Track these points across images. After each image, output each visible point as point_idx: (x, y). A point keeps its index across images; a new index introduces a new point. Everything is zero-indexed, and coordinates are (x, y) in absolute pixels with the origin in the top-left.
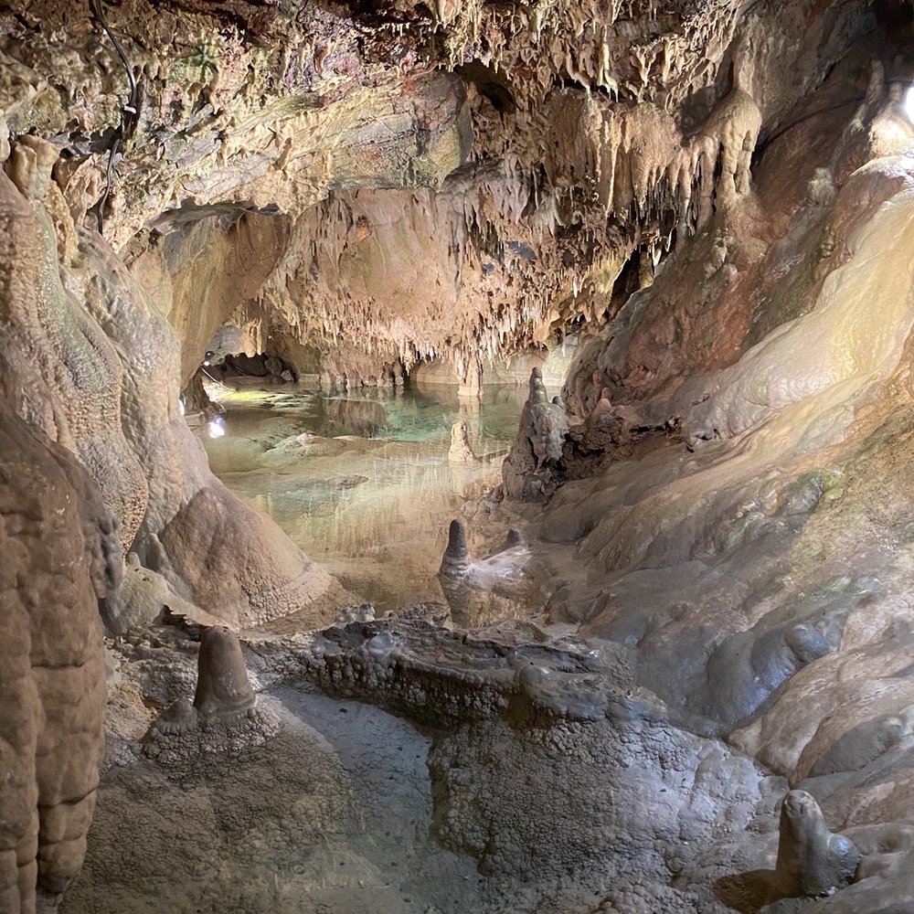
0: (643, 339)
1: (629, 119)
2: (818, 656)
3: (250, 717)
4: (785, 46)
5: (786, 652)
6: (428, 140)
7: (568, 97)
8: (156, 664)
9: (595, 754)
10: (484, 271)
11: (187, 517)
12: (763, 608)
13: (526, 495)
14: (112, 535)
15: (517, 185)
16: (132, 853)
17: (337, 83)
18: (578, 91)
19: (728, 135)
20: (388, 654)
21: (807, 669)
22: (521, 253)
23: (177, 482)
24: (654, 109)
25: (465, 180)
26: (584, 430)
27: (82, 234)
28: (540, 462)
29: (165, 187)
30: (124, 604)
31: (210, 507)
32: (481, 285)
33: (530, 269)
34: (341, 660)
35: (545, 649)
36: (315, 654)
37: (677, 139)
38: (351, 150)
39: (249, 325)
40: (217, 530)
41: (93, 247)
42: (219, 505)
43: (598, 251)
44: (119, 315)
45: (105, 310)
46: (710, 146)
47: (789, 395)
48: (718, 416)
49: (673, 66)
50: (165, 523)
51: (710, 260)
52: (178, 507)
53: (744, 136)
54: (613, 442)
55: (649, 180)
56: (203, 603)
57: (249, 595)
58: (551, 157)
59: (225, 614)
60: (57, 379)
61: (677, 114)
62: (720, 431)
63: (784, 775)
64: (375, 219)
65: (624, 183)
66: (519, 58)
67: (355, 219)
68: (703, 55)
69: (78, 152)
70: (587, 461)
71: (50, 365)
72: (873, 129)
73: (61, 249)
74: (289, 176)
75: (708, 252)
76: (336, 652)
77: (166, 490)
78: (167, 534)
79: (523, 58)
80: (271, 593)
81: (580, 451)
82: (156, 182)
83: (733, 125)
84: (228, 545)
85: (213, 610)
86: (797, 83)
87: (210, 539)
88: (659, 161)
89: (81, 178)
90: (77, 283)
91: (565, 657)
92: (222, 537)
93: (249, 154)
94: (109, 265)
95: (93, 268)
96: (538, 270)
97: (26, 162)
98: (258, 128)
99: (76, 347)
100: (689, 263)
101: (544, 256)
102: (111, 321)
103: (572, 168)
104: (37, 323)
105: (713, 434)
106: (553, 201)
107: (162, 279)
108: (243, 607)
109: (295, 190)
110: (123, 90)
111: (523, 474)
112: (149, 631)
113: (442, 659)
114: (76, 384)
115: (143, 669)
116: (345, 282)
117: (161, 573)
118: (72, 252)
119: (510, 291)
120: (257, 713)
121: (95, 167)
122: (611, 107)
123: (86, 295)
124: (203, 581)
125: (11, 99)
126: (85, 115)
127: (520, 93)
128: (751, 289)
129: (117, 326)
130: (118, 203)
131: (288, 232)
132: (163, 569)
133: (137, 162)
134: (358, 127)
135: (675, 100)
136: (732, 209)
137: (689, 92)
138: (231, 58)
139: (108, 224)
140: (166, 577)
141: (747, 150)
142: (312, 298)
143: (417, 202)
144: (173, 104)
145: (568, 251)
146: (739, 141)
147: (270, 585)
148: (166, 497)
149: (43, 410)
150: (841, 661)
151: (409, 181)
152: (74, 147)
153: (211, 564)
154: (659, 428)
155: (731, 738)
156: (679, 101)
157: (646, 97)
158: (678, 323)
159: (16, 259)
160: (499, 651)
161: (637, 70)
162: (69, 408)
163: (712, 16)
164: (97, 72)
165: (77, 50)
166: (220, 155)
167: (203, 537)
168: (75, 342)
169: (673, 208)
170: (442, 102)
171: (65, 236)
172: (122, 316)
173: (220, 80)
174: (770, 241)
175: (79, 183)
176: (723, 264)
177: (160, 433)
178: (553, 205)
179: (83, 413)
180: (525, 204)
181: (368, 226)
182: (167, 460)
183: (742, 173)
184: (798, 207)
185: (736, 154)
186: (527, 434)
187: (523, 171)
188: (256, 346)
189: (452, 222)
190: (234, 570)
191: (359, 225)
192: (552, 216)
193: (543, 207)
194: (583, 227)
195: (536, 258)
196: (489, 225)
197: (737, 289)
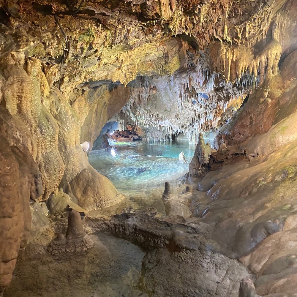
0: (240, 124)
1: (235, 50)
2: (274, 232)
3: (82, 241)
4: (291, 24)
5: (263, 230)
6: (168, 60)
7: (215, 44)
8: (60, 223)
9: (193, 262)
10: (193, 103)
11: (79, 177)
12: (259, 215)
13: (196, 176)
14: (39, 179)
15: (201, 74)
16: (36, 281)
17: (136, 41)
18: (218, 42)
19: (269, 54)
20: (132, 224)
21: (269, 237)
22: (204, 97)
23: (76, 166)
24: (244, 47)
25: (185, 73)
26: (216, 154)
27: (51, 88)
28: (201, 164)
29: (81, 75)
30: (55, 204)
31: (87, 174)
32: (192, 108)
33: (207, 102)
34: (118, 225)
35: (184, 225)
36: (110, 223)
37: (252, 56)
38: (143, 64)
39: (120, 121)
40: (88, 182)
41: (54, 92)
42: (89, 174)
43: (230, 96)
44: (60, 113)
45: (56, 111)
46: (263, 58)
47: (282, 141)
48: (258, 149)
49: (250, 32)
50: (72, 179)
51: (262, 97)
52: (76, 174)
53: (275, 54)
54: (226, 158)
55: (242, 70)
56: (81, 205)
57: (96, 203)
58: (211, 64)
59: (87, 209)
60: (35, 131)
61: (252, 48)
62: (259, 154)
64: (158, 87)
65: (233, 71)
66: (198, 32)
67: (152, 87)
68: (260, 28)
69: (52, 63)
70: (218, 165)
71: (33, 127)
73: (43, 92)
74: (123, 72)
75: (262, 94)
76: (117, 222)
77: (73, 168)
78: (72, 182)
79: (200, 32)
80: (103, 203)
81: (215, 161)
82: (78, 73)
83: (271, 51)
84: (91, 186)
85: (84, 207)
87: (85, 185)
88: (245, 64)
89: (52, 71)
90: (47, 103)
91: (190, 228)
92: (89, 184)
93: (109, 65)
94: (58, 98)
95: (53, 99)
96: (209, 102)
97: (30, 65)
98: (112, 56)
99: (43, 122)
101: (211, 98)
102: (57, 115)
103: (216, 67)
104: (30, 114)
105: (257, 155)
106: (213, 79)
107: (85, 105)
109: (125, 76)
110: (64, 43)
111: (195, 168)
112: (61, 213)
113: (149, 226)
114: (41, 133)
115: (56, 224)
116: (149, 108)
117: (69, 194)
118: (47, 93)
119: (202, 109)
120: (85, 240)
121: (56, 68)
122: (229, 47)
123: (50, 107)
124: (82, 198)
125: (25, 46)
126: (51, 52)
127: (200, 44)
128: (275, 106)
129: (59, 116)
130: (66, 79)
131: (131, 91)
132: (69, 193)
133: (72, 67)
134: (146, 56)
135: (252, 44)
136: (271, 80)
137: (257, 41)
138: (99, 33)
139: (62, 86)
140: (70, 196)
141: (277, 59)
142: (140, 113)
143: (171, 81)
144: (81, 48)
145: (220, 96)
146: (273, 56)
147: (103, 200)
148: (73, 171)
149: (27, 140)
150: (282, 234)
151: (162, 73)
152: (50, 62)
153: (85, 192)
154: (242, 154)
156: (253, 44)
157: (242, 43)
158: (251, 118)
159: (23, 94)
160: (168, 225)
161: (237, 34)
162: (38, 140)
163: (262, 14)
164: (56, 38)
165: (49, 31)
166: (99, 65)
167: (83, 184)
168: (42, 120)
170: (174, 47)
171: (44, 88)
173: (95, 40)
174: (283, 90)
175: (52, 73)
176: (266, 98)
177: (72, 150)
178: (213, 80)
179: (44, 142)
180: (204, 81)
181: (156, 89)
182: (74, 159)
183: (275, 67)
184: (293, 78)
185: (272, 61)
186: (197, 155)
187: (203, 70)
188: (122, 128)
189: (180, 87)
190: (92, 195)
191: (153, 89)
192: (212, 84)
193: (210, 81)
194: (224, 88)
195: (209, 98)
196: (193, 88)
197: (271, 106)
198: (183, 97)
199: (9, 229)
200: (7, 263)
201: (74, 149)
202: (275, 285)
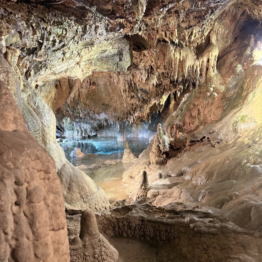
0: (189, 115)
1: (182, 51)
3: (100, 241)
4: (224, 31)
6: (122, 57)
7: (163, 45)
10: (131, 98)
13: (159, 163)
15: (144, 72)
17: (99, 38)
18: (166, 43)
19: (210, 56)
20: (139, 216)
22: (144, 92)
24: (188, 49)
26: (174, 142)
27: (24, 81)
28: (162, 152)
29: (47, 68)
31: (68, 170)
32: (130, 102)
33: (146, 97)
34: (122, 219)
36: (112, 217)
37: (196, 57)
38: (100, 59)
40: (71, 178)
41: (28, 85)
42: (70, 169)
43: (165, 92)
44: (38, 107)
45: (33, 105)
46: (205, 59)
47: (245, 128)
48: (221, 136)
49: (195, 36)
51: (208, 91)
52: (57, 170)
53: (215, 56)
54: (184, 145)
55: (188, 69)
56: (69, 202)
57: (83, 198)
58: (156, 63)
59: (76, 206)
61: (195, 50)
62: (223, 140)
64: (98, 82)
65: (181, 70)
66: (149, 33)
67: (92, 83)
68: (203, 33)
69: (22, 55)
72: (254, 53)
74: (81, 67)
75: (207, 89)
76: (120, 216)
79: (151, 33)
80: (90, 198)
81: (173, 148)
82: (44, 66)
83: (212, 53)
84: (75, 182)
85: (72, 204)
86: (227, 42)
87: (69, 180)
88: (191, 63)
90: (24, 96)
92: (73, 179)
93: (71, 59)
94: (34, 91)
95: (29, 92)
96: (149, 97)
97: (10, 54)
98: (74, 51)
99: (28, 117)
100: (201, 93)
101: (151, 93)
102: (35, 109)
103: (165, 65)
105: (221, 141)
106: (156, 76)
108: (82, 203)
109: (83, 71)
110: (39, 34)
111: (157, 156)
114: (29, 129)
116: (88, 102)
118: (22, 87)
119: (138, 104)
120: (102, 239)
121: (27, 60)
122: (176, 48)
123: (27, 100)
124: (68, 195)
125: (7, 33)
126: (27, 42)
127: (148, 44)
128: (222, 99)
129: (38, 110)
130: (32, 73)
131: (72, 86)
134: (102, 53)
135: (194, 46)
136: (213, 77)
137: (197, 44)
138: (71, 27)
141: (216, 60)
142: (77, 107)
143: (111, 77)
144: (53, 41)
145: (157, 91)
146: (213, 58)
147: (89, 195)
151: (117, 69)
153: (70, 189)
154: (198, 141)
156: (195, 46)
157: (186, 45)
158: (199, 110)
159: (9, 86)
160: (177, 213)
161: (185, 37)
163: (208, 21)
164: (31, 28)
165: (24, 21)
166: (63, 59)
167: (67, 180)
168: (27, 115)
171: (20, 81)
173: (68, 34)
174: (226, 86)
175: (23, 64)
176: (212, 92)
177: (51, 146)
180: (146, 77)
181: (96, 85)
182: (54, 154)
183: (214, 67)
184: (233, 76)
185: (212, 61)
186: (158, 144)
187: (146, 68)
189: (124, 83)
190: (78, 190)
191: (93, 85)
192: (155, 81)
193: (152, 78)
194: (162, 84)
195: (148, 93)
196: (135, 84)
197: (218, 99)
198: (127, 92)
201: (53, 144)
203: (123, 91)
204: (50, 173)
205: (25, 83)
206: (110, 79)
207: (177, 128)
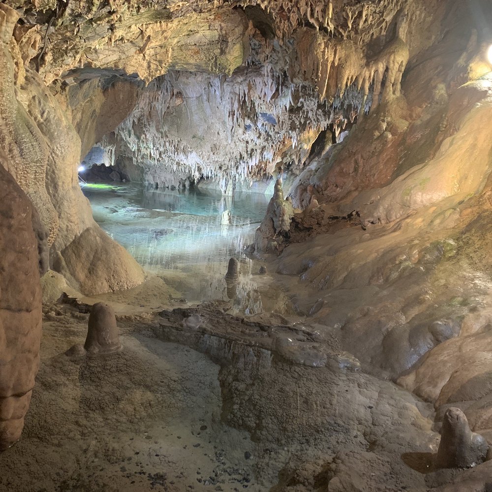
0: (337, 169)
1: (339, 48)
2: (447, 338)
4: (425, 17)
5: (429, 336)
6: (227, 47)
7: (306, 32)
8: (59, 324)
10: (246, 129)
11: (79, 243)
12: (414, 312)
13: (268, 250)
15: (270, 81)
17: (181, 5)
18: (311, 29)
19: (391, 62)
20: (197, 327)
21: (441, 345)
22: (268, 120)
23: (74, 222)
24: (352, 44)
25: (242, 75)
26: (302, 216)
27: (27, 71)
28: (277, 232)
29: (77, 53)
31: (93, 239)
32: (243, 137)
33: (272, 129)
35: (289, 328)
36: (154, 323)
37: (364, 61)
38: (183, 48)
39: (108, 148)
40: (96, 252)
41: (34, 79)
42: (97, 238)
43: (309, 123)
44: (47, 120)
45: (40, 116)
46: (381, 67)
47: (422, 202)
48: (381, 212)
49: (366, 20)
50: (66, 245)
51: (377, 129)
52: (74, 237)
53: (400, 63)
54: (318, 224)
55: (347, 83)
57: (114, 291)
58: (292, 66)
60: (11, 151)
61: (364, 48)
62: (381, 219)
63: (431, 402)
64: (186, 94)
65: (333, 83)
66: (282, 7)
67: (175, 93)
68: (382, 16)
69: (28, 21)
70: (302, 234)
71: (7, 142)
72: (471, 65)
73: (16, 77)
74: (147, 58)
75: (376, 125)
76: (165, 323)
77: (67, 226)
78: (66, 252)
79: (284, 7)
81: (299, 227)
82: (71, 49)
83: (394, 57)
84: (102, 261)
86: (429, 38)
87: (92, 257)
88: (353, 72)
89: (29, 38)
90: (24, 98)
91: (301, 333)
92: (99, 256)
93: (126, 41)
94: (43, 91)
95: (34, 91)
96: (276, 130)
98: (133, 26)
99: (22, 134)
100: (365, 130)
101: (281, 123)
102: (43, 123)
103: (305, 72)
105: (378, 221)
106: (290, 91)
107: (66, 111)
109: (149, 67)
111: (267, 238)
112: (54, 306)
113: (229, 330)
114: (21, 155)
116: (166, 128)
117: (62, 274)
118: (21, 80)
119: (258, 142)
121: (38, 32)
122: (329, 40)
123: (29, 106)
124: (87, 281)
127: (279, 28)
128: (399, 145)
129: (46, 127)
130: (49, 58)
131: (137, 96)
132: (63, 271)
133: (62, 34)
134: (188, 35)
135: (363, 41)
136: (390, 102)
137: (371, 37)
139: (42, 70)
140: (65, 276)
141: (401, 71)
142: (146, 136)
143: (212, 86)
144: (87, 1)
145: (293, 121)
146: (397, 66)
148: (67, 230)
150: (461, 342)
151: (214, 69)
152: (25, 18)
153: (92, 271)
154: (344, 218)
155: (398, 381)
156: (366, 41)
157: (349, 37)
158: (356, 162)
160: (262, 328)
161: (346, 20)
162: (16, 169)
166: (110, 39)
167: (88, 255)
168: (22, 131)
169: (352, 103)
170: (235, 27)
171: (18, 69)
172: (49, 121)
174: (411, 121)
175: (28, 40)
176: (384, 131)
177: (66, 193)
178: (290, 94)
179: (24, 173)
180: (274, 92)
181: (182, 98)
182: (69, 209)
183: (397, 84)
184: (426, 104)
185: (394, 73)
186: (271, 216)
187: (274, 73)
188: (111, 160)
189: (232, 98)
190: (105, 276)
191: (177, 96)
192: (288, 100)
193: (283, 95)
194: (303, 109)
195: (276, 123)
196: (252, 103)
197: (391, 145)
198: (235, 117)
199: (27, 334)
200: (21, 398)
201: (71, 191)
202: (484, 417)
203: (228, 114)
204: (11, 217)
205: (29, 74)
206: (209, 88)
207: (312, 193)
